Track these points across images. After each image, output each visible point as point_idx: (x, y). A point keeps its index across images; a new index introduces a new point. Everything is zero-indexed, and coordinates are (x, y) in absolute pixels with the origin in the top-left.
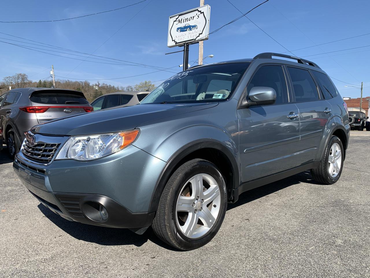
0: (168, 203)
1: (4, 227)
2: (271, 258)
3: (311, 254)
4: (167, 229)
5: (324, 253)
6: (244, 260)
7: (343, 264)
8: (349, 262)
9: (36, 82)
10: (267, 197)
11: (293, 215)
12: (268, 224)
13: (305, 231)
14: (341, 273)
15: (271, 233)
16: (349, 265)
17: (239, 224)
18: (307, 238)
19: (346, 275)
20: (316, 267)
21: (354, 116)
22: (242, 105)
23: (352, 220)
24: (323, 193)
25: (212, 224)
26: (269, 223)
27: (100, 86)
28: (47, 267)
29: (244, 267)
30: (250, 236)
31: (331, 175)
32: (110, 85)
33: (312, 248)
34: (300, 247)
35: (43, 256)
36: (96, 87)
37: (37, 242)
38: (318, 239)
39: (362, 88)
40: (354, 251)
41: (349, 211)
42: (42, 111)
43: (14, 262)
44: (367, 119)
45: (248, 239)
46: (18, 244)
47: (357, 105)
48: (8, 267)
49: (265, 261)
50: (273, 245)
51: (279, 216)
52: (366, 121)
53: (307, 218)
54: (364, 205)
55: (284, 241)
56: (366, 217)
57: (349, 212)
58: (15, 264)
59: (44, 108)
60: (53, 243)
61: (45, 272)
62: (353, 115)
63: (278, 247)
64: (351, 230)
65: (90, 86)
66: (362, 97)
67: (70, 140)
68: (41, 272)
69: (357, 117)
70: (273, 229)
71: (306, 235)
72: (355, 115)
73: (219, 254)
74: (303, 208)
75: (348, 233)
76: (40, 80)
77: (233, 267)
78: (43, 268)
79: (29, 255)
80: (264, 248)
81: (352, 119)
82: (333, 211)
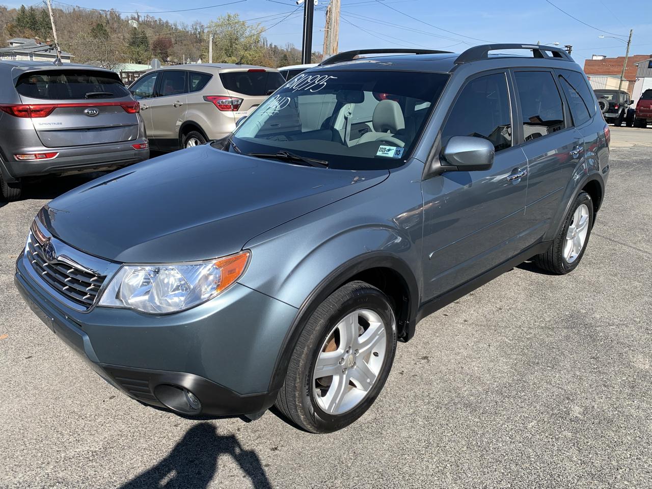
0: (300, 372)
1: (10, 377)
2: (467, 448)
3: (530, 437)
4: (299, 411)
5: (551, 437)
6: (423, 452)
7: (581, 460)
8: (591, 456)
9: (15, 9)
10: (457, 303)
11: (502, 347)
12: (460, 369)
13: (521, 385)
14: (578, 480)
15: (465, 391)
16: (590, 464)
17: (412, 369)
18: (523, 402)
19: (586, 484)
20: (538, 468)
21: (608, 99)
22: (431, 171)
23: (598, 361)
24: (551, 295)
25: (371, 385)
26: (462, 368)
27: (140, 19)
28: (100, 473)
29: (425, 468)
30: (431, 396)
31: (567, 260)
32: (160, 20)
33: (533, 423)
34: (513, 424)
35: (89, 445)
36: (132, 22)
37: (74, 411)
38: (542, 404)
39: (630, 41)
40: (599, 432)
41: (593, 338)
42: (42, 114)
43: (42, 460)
44: (631, 104)
45: (429, 403)
46: (42, 417)
47: (616, 70)
48: (34, 472)
49: (458, 455)
50: (470, 418)
51: (478, 351)
52: (628, 108)
53: (524, 354)
54: (618, 326)
55: (487, 408)
56: (620, 354)
57: (594, 341)
58: (43, 465)
59: (46, 108)
60: (102, 414)
61: (99, 484)
62: (608, 97)
63: (477, 422)
64: (595, 384)
65: (122, 20)
66: (629, 56)
67: (122, 270)
68: (91, 483)
69: (614, 101)
70: (468, 381)
71: (523, 394)
72: (610, 97)
73: (382, 439)
74: (517, 331)
75: (590, 390)
76: (23, 6)
77: (406, 469)
78: (92, 473)
79: (66, 444)
80: (455, 425)
81: (604, 105)
82: (567, 338)
